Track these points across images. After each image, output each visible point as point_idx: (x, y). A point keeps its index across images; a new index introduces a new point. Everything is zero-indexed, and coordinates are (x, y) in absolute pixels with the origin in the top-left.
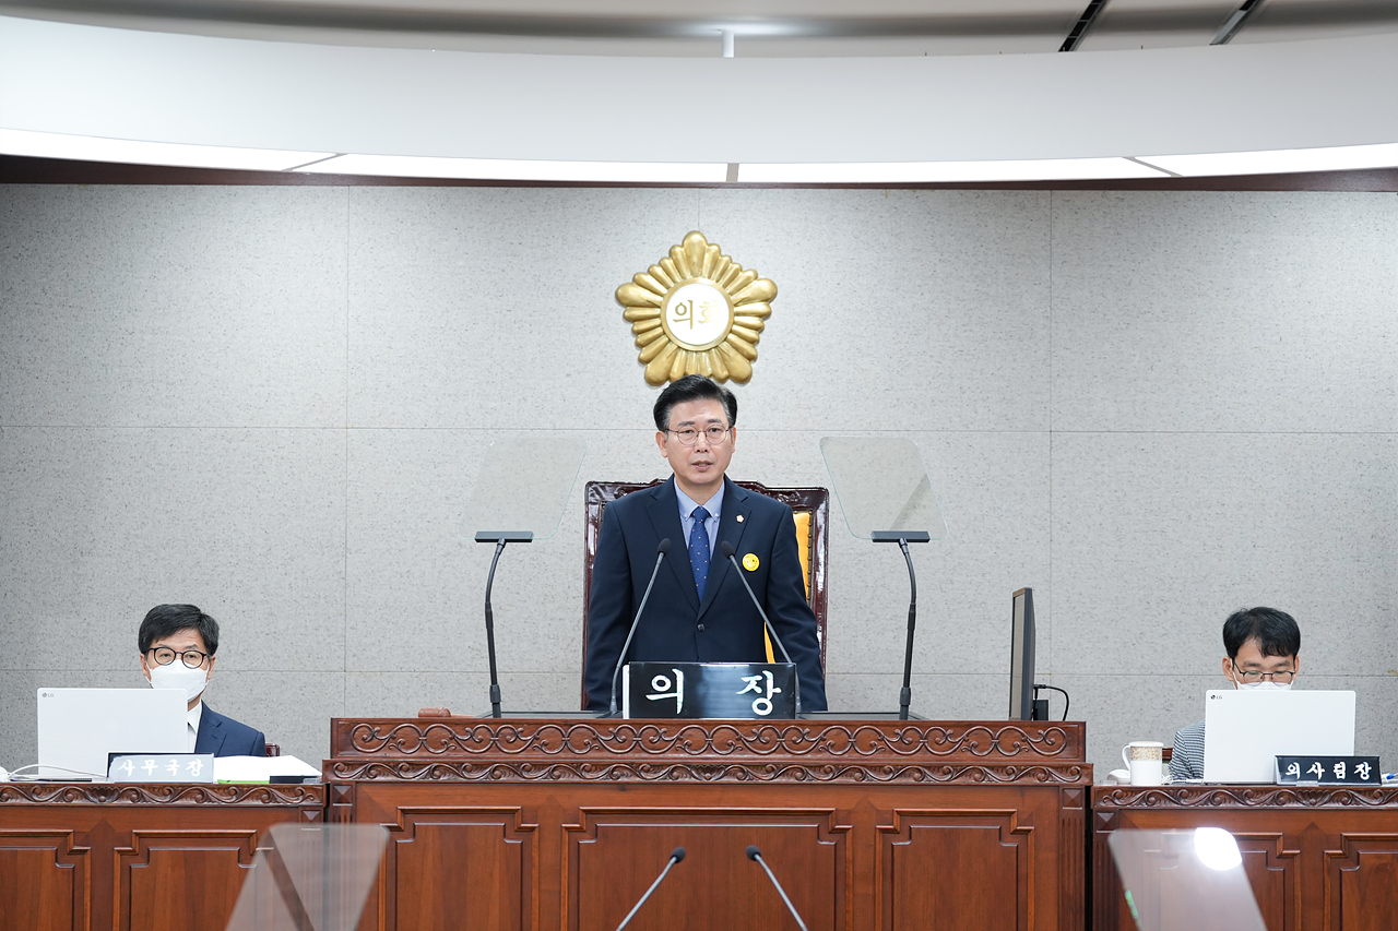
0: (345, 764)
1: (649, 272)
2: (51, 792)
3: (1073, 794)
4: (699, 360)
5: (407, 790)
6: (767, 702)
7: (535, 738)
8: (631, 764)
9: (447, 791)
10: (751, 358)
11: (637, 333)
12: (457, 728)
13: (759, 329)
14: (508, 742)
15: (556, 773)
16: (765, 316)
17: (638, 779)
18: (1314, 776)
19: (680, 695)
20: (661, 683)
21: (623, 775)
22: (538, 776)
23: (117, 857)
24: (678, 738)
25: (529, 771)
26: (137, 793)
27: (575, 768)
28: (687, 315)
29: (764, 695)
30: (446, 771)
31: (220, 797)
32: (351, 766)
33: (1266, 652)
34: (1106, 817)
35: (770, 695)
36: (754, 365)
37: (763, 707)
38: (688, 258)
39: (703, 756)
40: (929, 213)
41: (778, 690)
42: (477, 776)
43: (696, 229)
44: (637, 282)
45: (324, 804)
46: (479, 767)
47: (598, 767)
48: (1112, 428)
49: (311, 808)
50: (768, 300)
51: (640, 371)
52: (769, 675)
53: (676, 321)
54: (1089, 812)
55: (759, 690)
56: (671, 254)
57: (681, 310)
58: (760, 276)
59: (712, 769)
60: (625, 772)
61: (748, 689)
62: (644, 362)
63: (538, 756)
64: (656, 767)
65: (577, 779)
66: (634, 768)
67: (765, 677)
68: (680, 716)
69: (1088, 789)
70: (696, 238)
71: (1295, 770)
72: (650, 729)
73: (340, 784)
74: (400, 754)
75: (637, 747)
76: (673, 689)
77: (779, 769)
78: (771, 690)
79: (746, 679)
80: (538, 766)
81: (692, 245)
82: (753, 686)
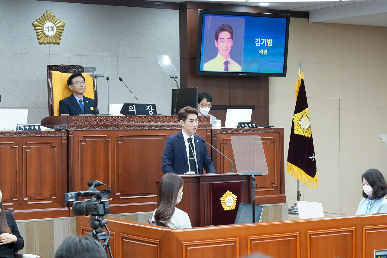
0: (72, 126)
1: (39, 19)
2: (9, 133)
3: (209, 131)
4: (50, 39)
5: (85, 132)
6: (152, 112)
7: (109, 120)
8: (128, 126)
9: (92, 132)
10: (60, 39)
11: (37, 33)
12: (93, 118)
13: (62, 33)
14: (104, 121)
15: (114, 128)
16: (63, 30)
17: (130, 129)
18: (246, 126)
19: (135, 110)
20: (131, 108)
21: (127, 128)
22: (110, 128)
23: (23, 148)
24: (137, 120)
25: (108, 127)
26: (28, 133)
27: (117, 127)
28: (53, 30)
29: (151, 110)
30: (92, 127)
31: (45, 134)
32: (73, 126)
33: (208, 101)
34: (215, 135)
35: (152, 111)
36: (60, 41)
37: (151, 113)
38: (47, 16)
39: (141, 123)
40: (94, 9)
41: (153, 109)
42: (98, 128)
43: (48, 10)
44: (36, 21)
45: (67, 135)
46: (99, 126)
47: (122, 126)
48: (129, 56)
49: (65, 136)
50: (63, 26)
51: (38, 41)
52: (151, 106)
53: (46, 30)
54: (212, 134)
55: (150, 109)
56: (44, 15)
57: (47, 28)
58: (62, 21)
59: (144, 126)
60: (127, 127)
61: (147, 109)
62: (38, 39)
63: (109, 124)
64: (133, 126)
65: (118, 129)
66: (129, 127)
67: (150, 106)
68: (136, 115)
69: (211, 129)
70: (49, 12)
71: (243, 125)
72: (131, 118)
73: (71, 131)
74: (82, 124)
75: (129, 122)
76: (133, 109)
77: (156, 126)
78: (152, 109)
79: (147, 107)
80: (110, 126)
81: (48, 13)
82: (148, 108)
